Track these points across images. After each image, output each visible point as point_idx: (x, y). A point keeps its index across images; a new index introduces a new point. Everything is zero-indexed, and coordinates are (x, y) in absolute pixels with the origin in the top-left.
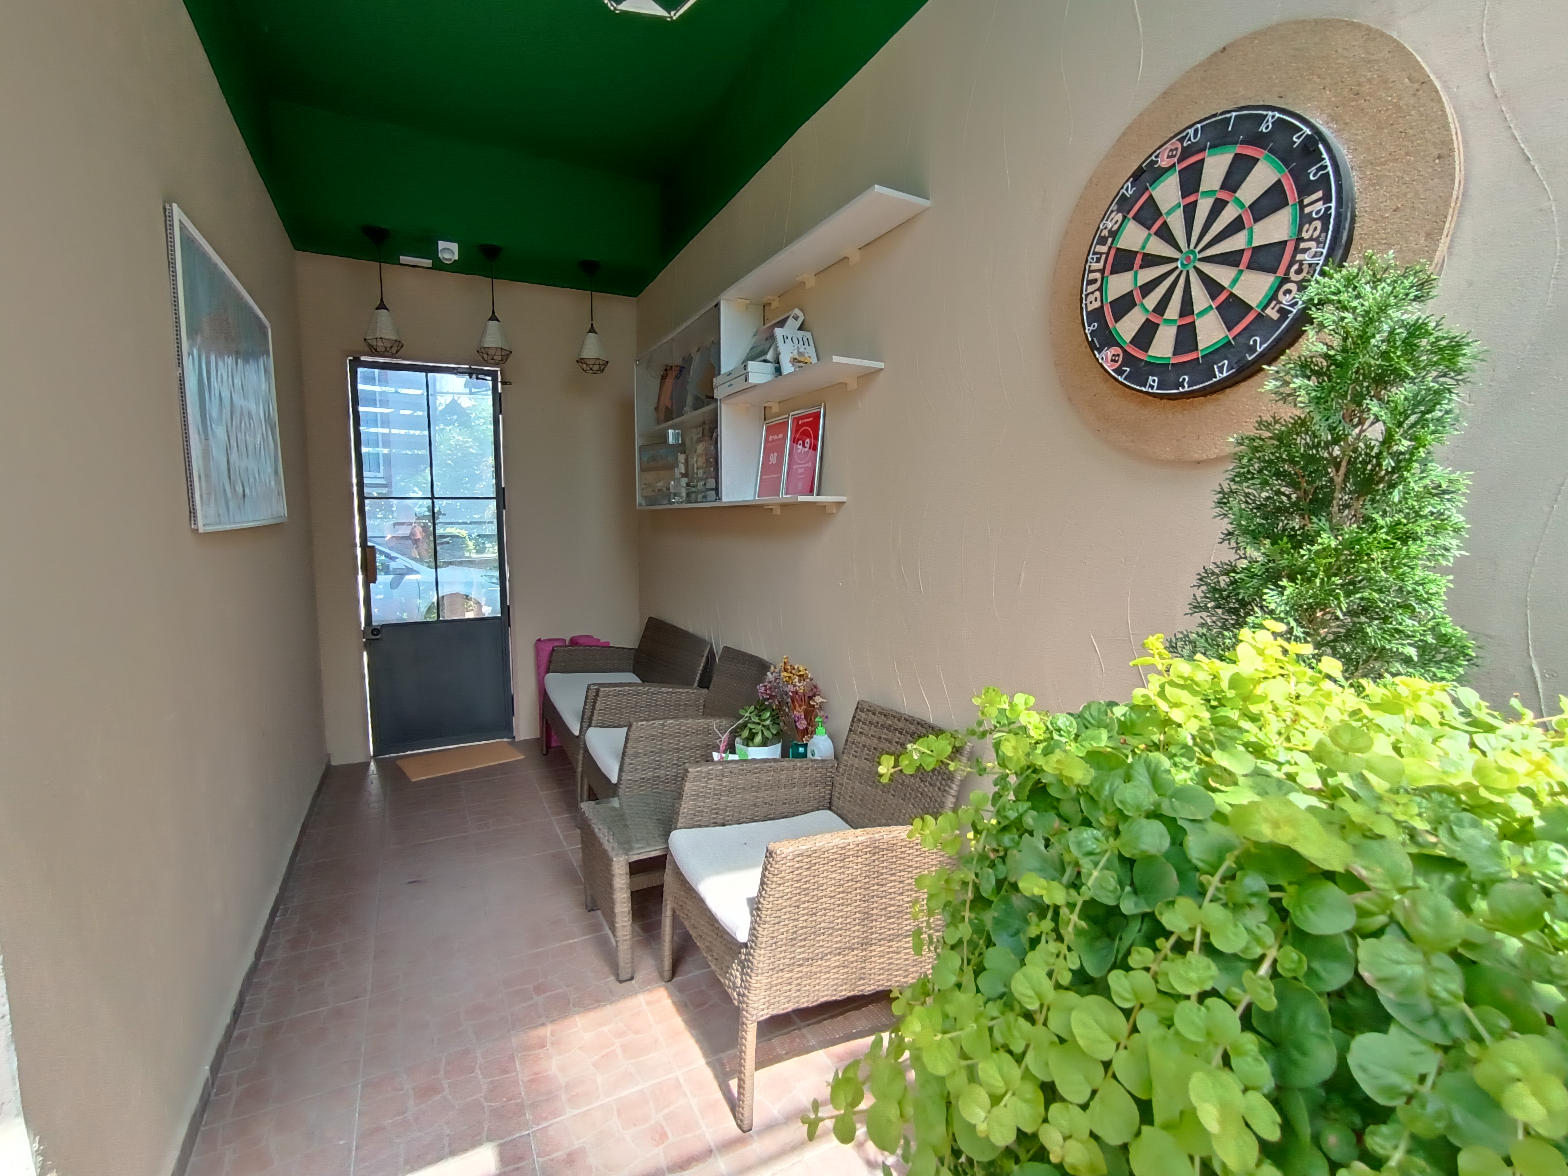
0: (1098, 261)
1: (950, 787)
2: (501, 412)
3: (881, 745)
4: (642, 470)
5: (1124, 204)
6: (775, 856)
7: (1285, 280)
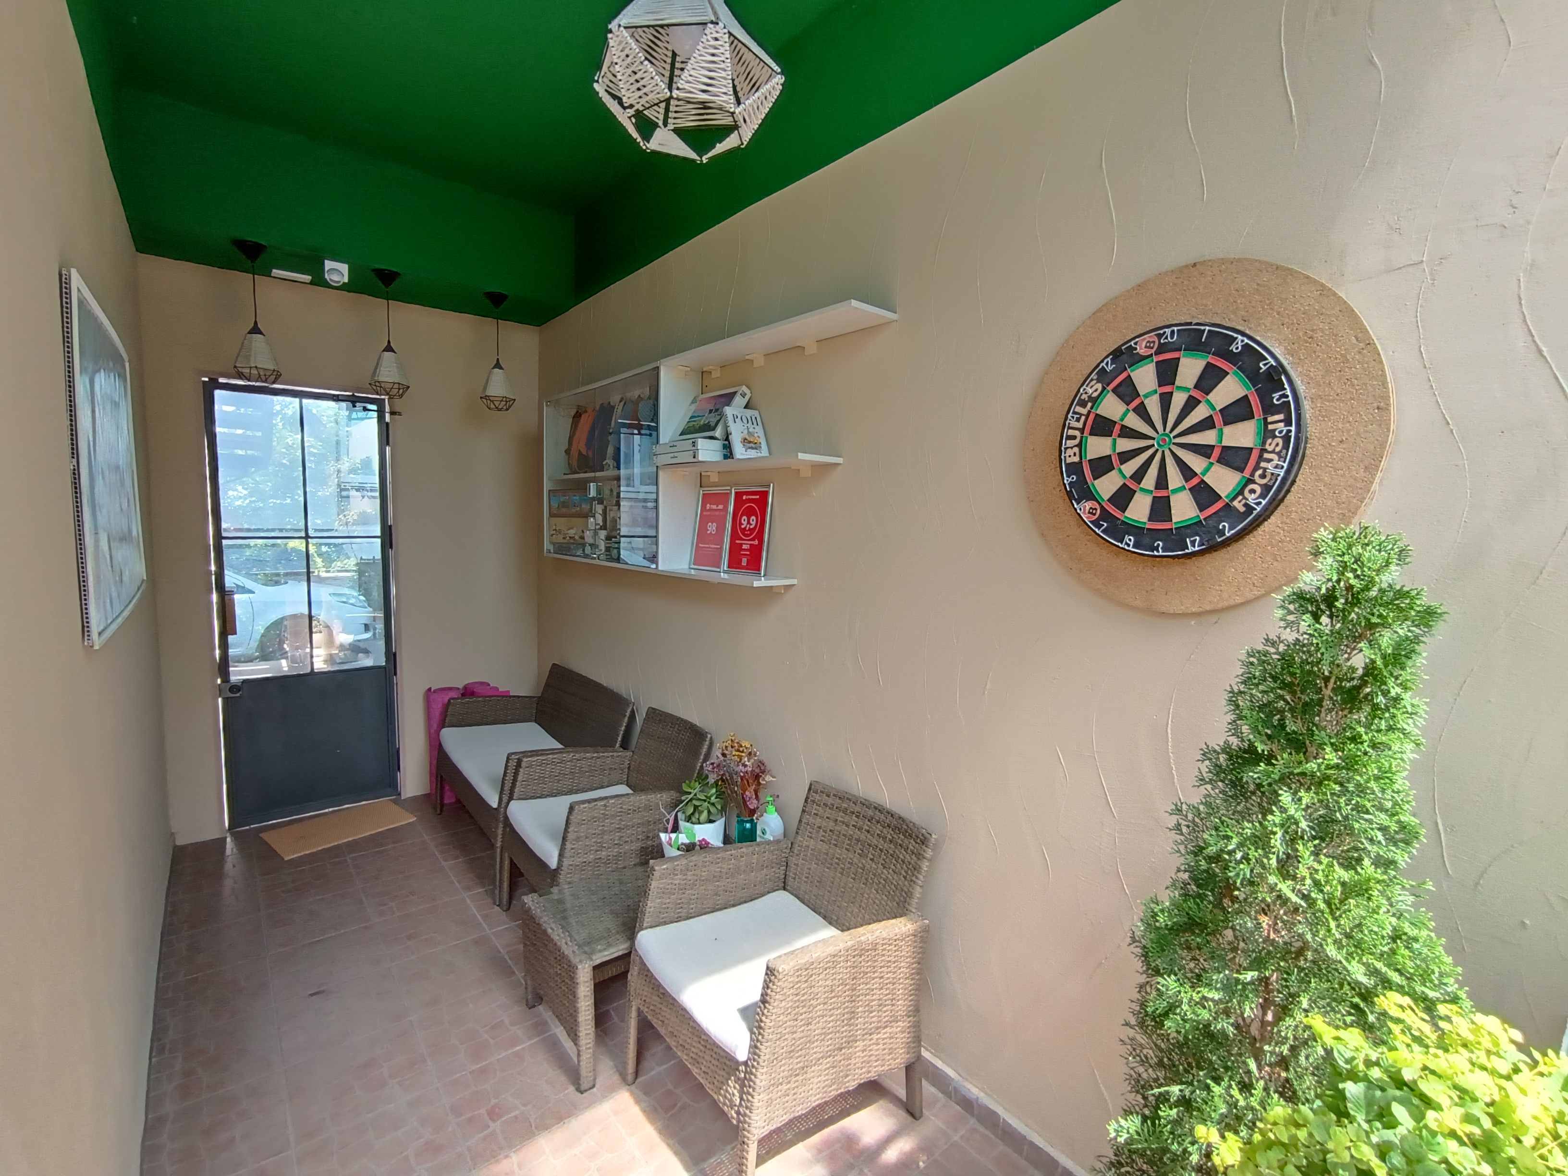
0: (1078, 420)
1: (917, 878)
2: (388, 444)
3: (837, 828)
4: (552, 515)
5: (1103, 376)
6: (776, 973)
7: (1250, 481)
